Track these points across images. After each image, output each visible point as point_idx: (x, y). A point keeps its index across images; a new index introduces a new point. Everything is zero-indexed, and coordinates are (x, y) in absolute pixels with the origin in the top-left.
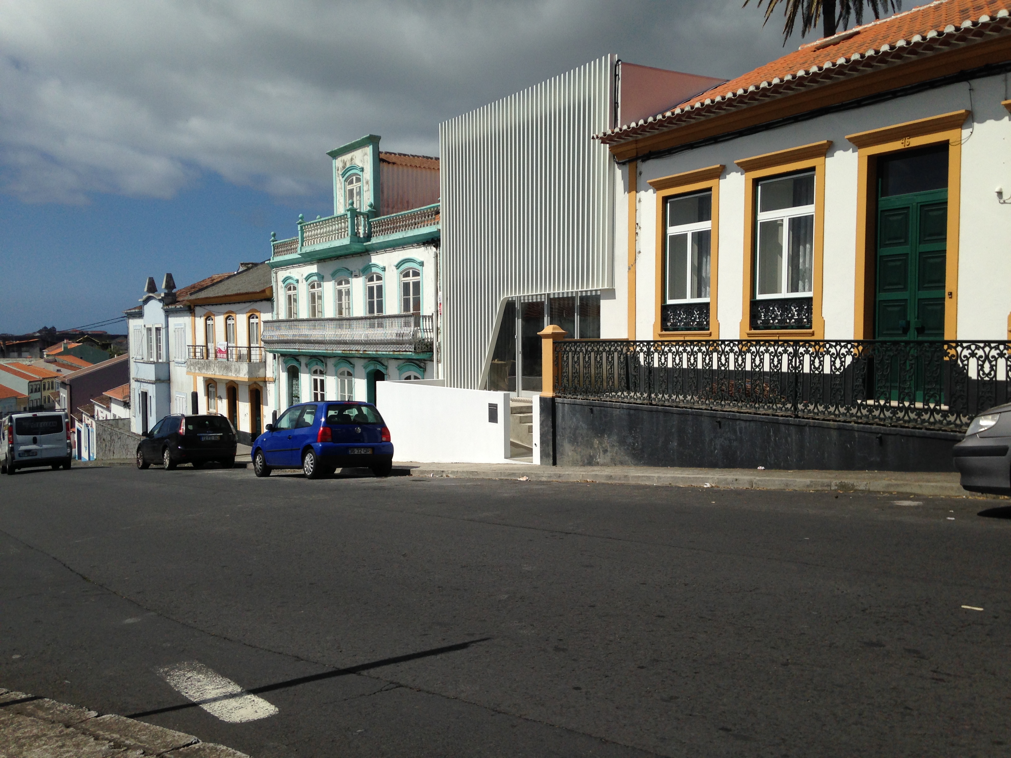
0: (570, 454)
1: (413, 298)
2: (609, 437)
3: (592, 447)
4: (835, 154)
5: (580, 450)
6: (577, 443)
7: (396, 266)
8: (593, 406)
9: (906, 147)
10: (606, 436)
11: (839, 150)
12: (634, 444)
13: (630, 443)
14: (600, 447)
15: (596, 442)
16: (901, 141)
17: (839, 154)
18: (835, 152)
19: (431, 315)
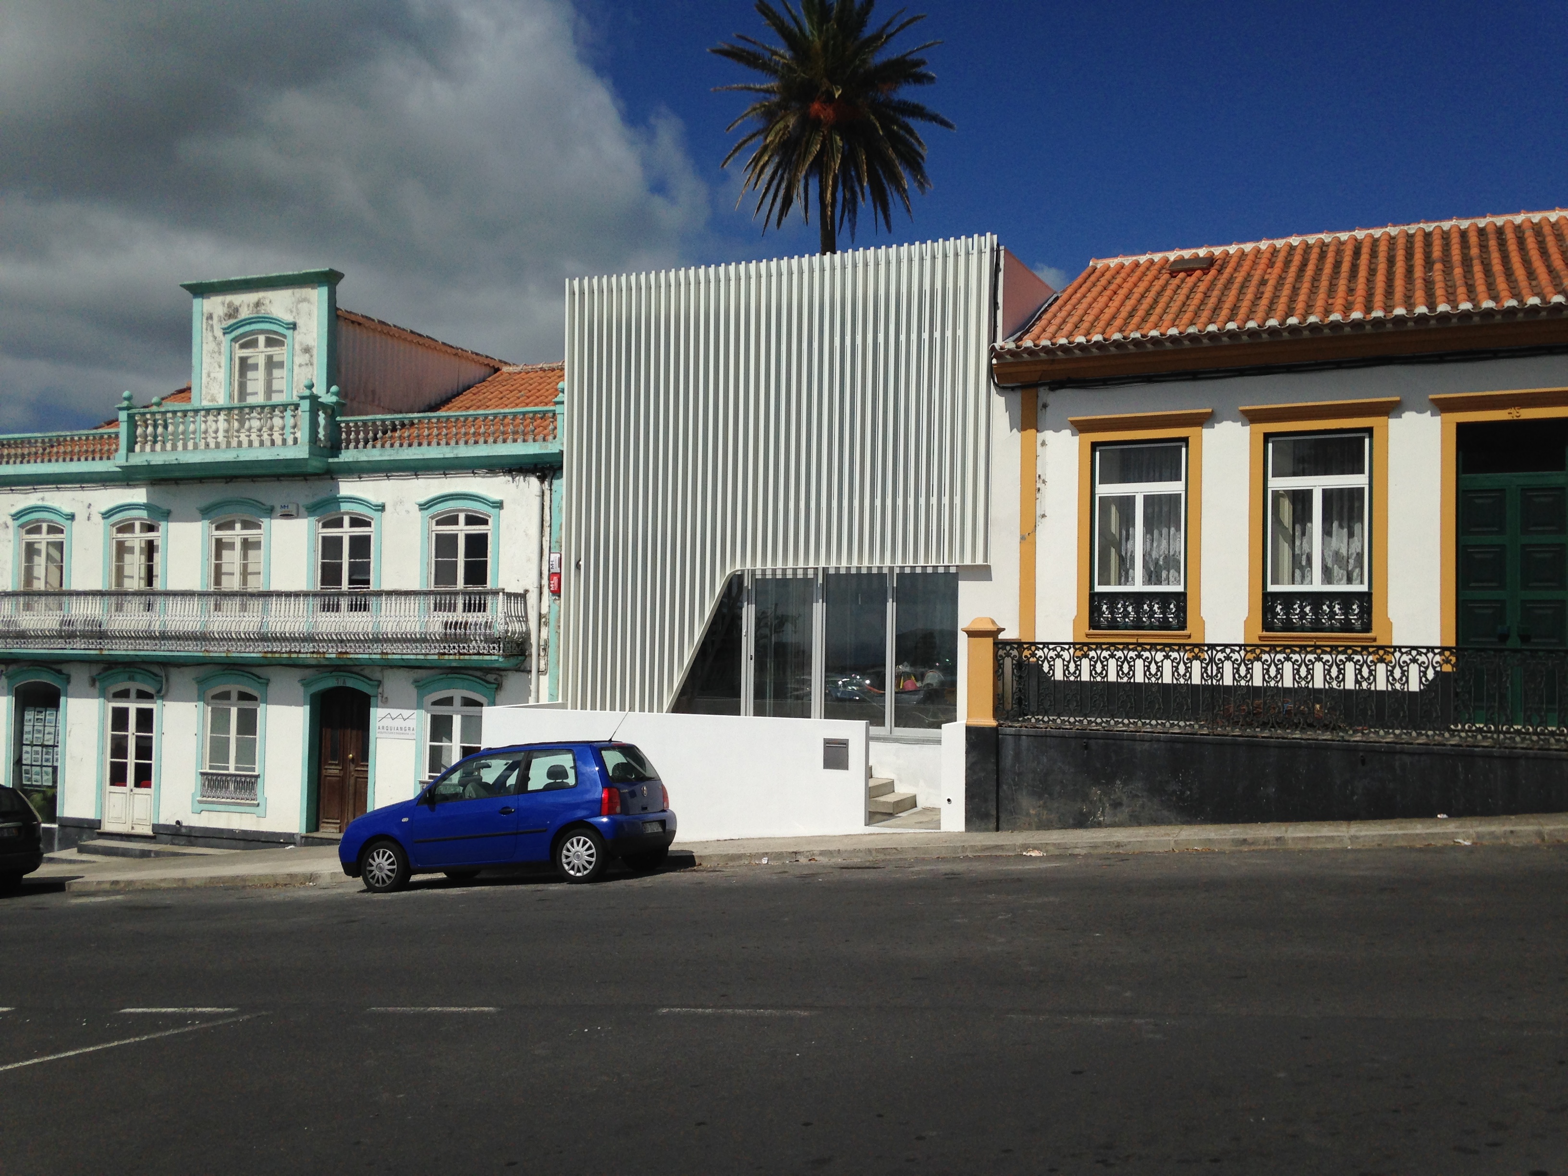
0: (1032, 812)
1: (467, 564)
2: (1125, 783)
3: (1085, 798)
4: (1403, 415)
5: (1056, 805)
6: (1051, 795)
7: (420, 505)
8: (1089, 739)
9: (1515, 418)
10: (1118, 782)
11: (1408, 410)
12: (1183, 793)
13: (1174, 792)
14: (1105, 799)
15: (1096, 792)
16: (1508, 411)
17: (1409, 416)
18: (1404, 412)
19: (522, 592)
